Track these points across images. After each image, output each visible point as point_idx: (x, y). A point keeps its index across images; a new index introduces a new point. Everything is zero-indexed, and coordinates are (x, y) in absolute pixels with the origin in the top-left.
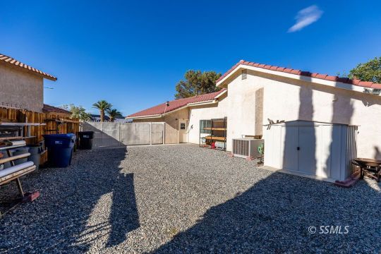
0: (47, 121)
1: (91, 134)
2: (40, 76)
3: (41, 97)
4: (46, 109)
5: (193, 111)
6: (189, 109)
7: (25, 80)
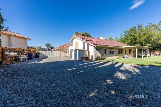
0: (28, 51)
1: (39, 54)
2: (26, 39)
3: (27, 45)
4: (28, 48)
5: (69, 47)
6: (68, 46)
7: (23, 40)
